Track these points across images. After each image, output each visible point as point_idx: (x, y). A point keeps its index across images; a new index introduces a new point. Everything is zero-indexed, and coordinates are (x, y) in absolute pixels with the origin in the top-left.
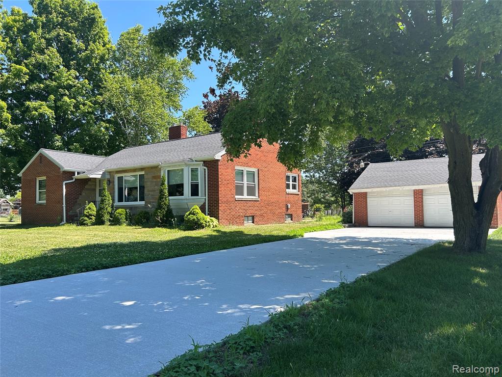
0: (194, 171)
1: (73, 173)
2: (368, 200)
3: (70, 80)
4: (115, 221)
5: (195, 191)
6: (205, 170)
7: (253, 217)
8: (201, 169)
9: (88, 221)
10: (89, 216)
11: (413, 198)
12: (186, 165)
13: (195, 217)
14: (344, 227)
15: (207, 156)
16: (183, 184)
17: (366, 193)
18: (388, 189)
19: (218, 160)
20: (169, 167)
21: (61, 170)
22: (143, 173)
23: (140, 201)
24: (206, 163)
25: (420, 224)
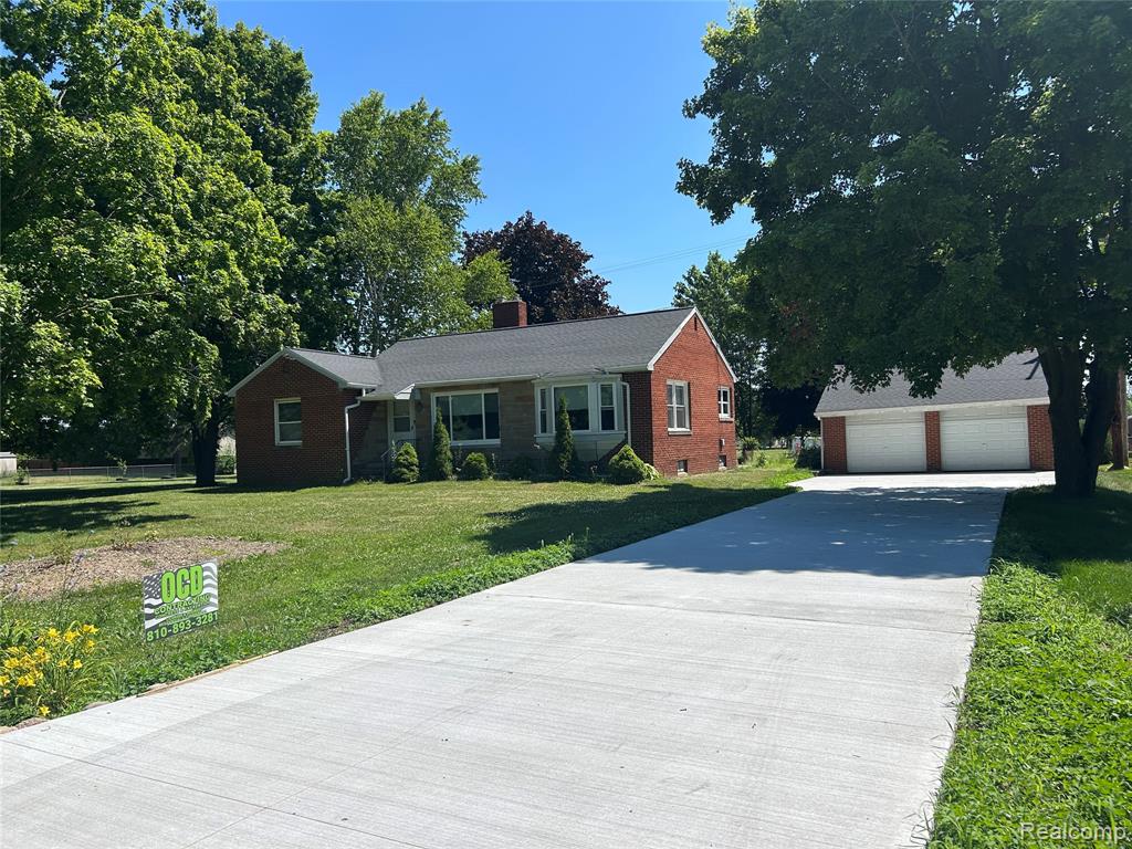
0: (606, 390)
1: (359, 392)
2: (848, 428)
3: (284, 205)
4: (470, 474)
5: (607, 420)
6: (624, 387)
7: (685, 462)
8: (617, 386)
9: (409, 475)
10: (409, 466)
11: (923, 425)
12: (594, 380)
13: (631, 463)
14: (815, 475)
15: (630, 365)
16: (587, 411)
17: (843, 418)
18: (882, 411)
19: (650, 372)
20: (560, 382)
21: (341, 386)
22: (496, 390)
23: (487, 438)
24: (626, 376)
25: (934, 465)
